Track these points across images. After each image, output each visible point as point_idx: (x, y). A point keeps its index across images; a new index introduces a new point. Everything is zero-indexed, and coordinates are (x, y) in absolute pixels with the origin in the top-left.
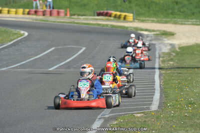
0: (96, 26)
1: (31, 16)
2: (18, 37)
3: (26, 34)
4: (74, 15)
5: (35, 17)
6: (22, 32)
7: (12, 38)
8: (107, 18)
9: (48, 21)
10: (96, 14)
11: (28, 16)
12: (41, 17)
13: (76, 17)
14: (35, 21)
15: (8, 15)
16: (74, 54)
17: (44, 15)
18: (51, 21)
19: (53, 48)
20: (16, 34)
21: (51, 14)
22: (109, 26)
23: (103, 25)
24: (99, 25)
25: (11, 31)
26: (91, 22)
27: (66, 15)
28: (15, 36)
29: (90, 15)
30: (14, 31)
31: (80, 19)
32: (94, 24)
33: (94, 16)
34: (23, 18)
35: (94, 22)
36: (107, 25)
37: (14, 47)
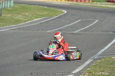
0: (106, 8)
1: (69, 2)
2: (61, 14)
3: (66, 12)
4: (94, 1)
5: (71, 2)
6: (63, 11)
7: (57, 14)
8: (113, 3)
9: (78, 5)
10: (107, 1)
11: (68, 2)
12: (75, 3)
13: (95, 3)
14: (71, 5)
15: (56, 1)
16: (91, 24)
17: (77, 1)
18: (81, 5)
19: (80, 20)
20: (59, 12)
21: (81, 1)
22: (114, 8)
23: (110, 8)
24: (108, 7)
25: (57, 10)
26: (103, 6)
27: (89, 1)
28: (59, 13)
29: (104, 2)
30: (59, 10)
31: (97, 4)
32: (105, 7)
33: (106, 2)
34: (65, 3)
35: (105, 6)
36: (112, 8)
37: (57, 19)
